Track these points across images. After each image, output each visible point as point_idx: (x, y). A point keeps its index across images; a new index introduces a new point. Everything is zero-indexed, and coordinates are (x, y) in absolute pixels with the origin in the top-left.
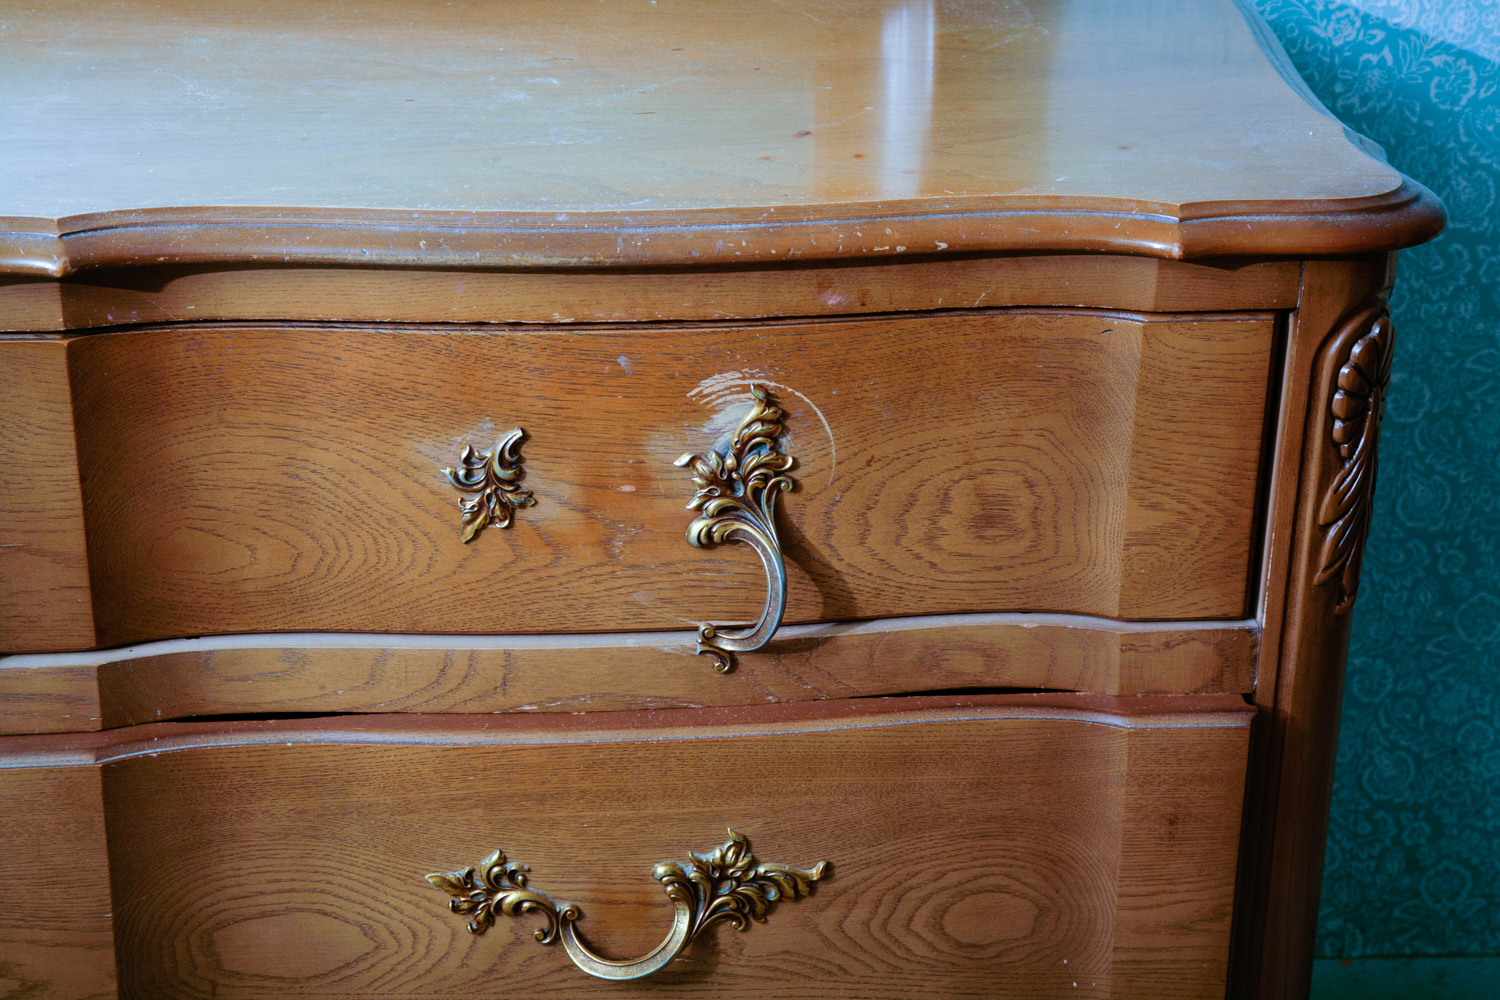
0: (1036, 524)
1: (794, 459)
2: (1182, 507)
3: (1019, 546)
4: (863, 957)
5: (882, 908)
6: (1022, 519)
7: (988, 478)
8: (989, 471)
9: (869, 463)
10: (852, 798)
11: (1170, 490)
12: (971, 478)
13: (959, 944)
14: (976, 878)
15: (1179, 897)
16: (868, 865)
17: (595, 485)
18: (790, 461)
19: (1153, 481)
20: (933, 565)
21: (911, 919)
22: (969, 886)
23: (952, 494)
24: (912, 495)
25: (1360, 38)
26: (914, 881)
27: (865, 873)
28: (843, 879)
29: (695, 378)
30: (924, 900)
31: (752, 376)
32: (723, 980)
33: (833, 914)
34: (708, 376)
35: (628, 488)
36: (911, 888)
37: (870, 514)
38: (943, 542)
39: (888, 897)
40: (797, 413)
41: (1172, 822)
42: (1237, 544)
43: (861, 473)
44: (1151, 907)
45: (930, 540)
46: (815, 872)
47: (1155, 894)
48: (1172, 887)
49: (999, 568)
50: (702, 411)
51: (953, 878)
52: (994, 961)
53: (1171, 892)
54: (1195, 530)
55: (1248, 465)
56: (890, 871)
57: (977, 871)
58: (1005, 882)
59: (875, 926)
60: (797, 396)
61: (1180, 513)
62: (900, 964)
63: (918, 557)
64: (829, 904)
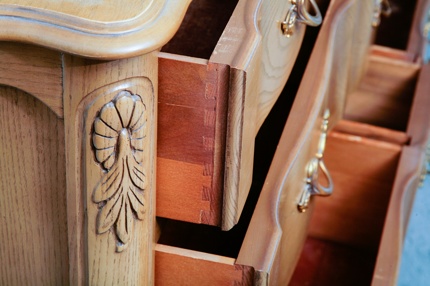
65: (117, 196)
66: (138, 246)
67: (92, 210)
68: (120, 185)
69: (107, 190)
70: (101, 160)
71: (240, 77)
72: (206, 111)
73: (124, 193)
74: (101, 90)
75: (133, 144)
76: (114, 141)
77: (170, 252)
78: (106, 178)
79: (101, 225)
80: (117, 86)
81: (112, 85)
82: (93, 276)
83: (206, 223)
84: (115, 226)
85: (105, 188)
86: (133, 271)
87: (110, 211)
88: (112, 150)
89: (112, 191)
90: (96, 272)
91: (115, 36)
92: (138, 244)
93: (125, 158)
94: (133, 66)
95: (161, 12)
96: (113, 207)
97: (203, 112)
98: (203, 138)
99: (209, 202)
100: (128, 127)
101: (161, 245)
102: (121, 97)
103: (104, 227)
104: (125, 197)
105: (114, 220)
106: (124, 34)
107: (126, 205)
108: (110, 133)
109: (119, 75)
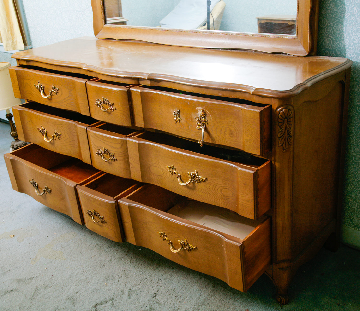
0: (237, 136)
1: (207, 120)
2: (251, 137)
3: (235, 139)
4: (212, 193)
5: (214, 187)
6: (235, 135)
7: (231, 128)
8: (231, 127)
9: (216, 122)
10: (209, 170)
11: (249, 134)
12: (229, 127)
13: (224, 195)
14: (225, 186)
15: (246, 196)
16: (212, 180)
17: (187, 119)
18: (206, 120)
19: (247, 132)
20: (225, 139)
21: (218, 189)
22: (224, 187)
23: (227, 129)
24: (222, 128)
25: (349, 44)
26: (218, 184)
27: (211, 181)
28: (209, 181)
29: (196, 107)
30: (219, 187)
31: (202, 108)
32: (196, 190)
33: (208, 186)
34: (197, 107)
35: (190, 120)
36: (217, 185)
37: (217, 130)
38: (226, 136)
39: (215, 185)
40: (207, 114)
41: (245, 185)
42: (258, 144)
43: (215, 124)
44: (243, 197)
45: (225, 135)
46: (204, 179)
47: (244, 195)
48: (245, 195)
49: (233, 141)
50: (197, 112)
51: (222, 185)
52: (228, 199)
53: (246, 195)
54: (253, 141)
55: (258, 133)
56: (215, 182)
57: (225, 185)
58: (228, 188)
59: (213, 189)
60: (207, 112)
61: (251, 138)
62: (217, 196)
63: (223, 137)
64: (207, 184)
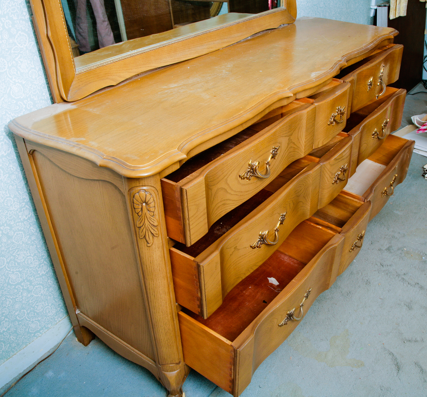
65: (144, 226)
66: (156, 246)
67: (137, 229)
68: (144, 222)
69: (140, 223)
70: (137, 212)
71: (185, 191)
72: (177, 202)
73: (146, 225)
74: (134, 188)
75: (148, 209)
76: (140, 207)
77: (178, 253)
78: (139, 219)
79: (140, 236)
80: (140, 187)
81: (138, 187)
82: (141, 253)
83: (183, 243)
84: (145, 236)
85: (139, 223)
86: (156, 254)
87: (142, 231)
88: (140, 210)
89: (142, 224)
90: (142, 252)
91: (134, 170)
92: (156, 245)
93: (145, 213)
94: (145, 182)
95: (156, 164)
96: (143, 230)
97: (176, 202)
98: (177, 212)
99: (182, 235)
100: (145, 202)
101: (174, 248)
102: (141, 191)
103: (141, 236)
104: (147, 227)
105: (144, 235)
106: (137, 170)
107: (148, 230)
108: (138, 204)
109: (139, 184)
